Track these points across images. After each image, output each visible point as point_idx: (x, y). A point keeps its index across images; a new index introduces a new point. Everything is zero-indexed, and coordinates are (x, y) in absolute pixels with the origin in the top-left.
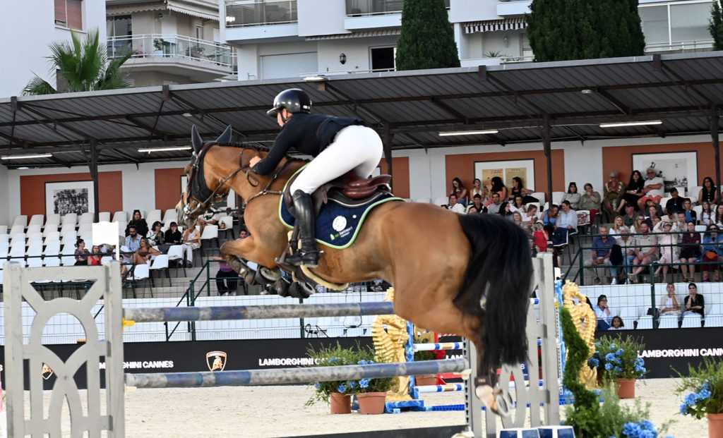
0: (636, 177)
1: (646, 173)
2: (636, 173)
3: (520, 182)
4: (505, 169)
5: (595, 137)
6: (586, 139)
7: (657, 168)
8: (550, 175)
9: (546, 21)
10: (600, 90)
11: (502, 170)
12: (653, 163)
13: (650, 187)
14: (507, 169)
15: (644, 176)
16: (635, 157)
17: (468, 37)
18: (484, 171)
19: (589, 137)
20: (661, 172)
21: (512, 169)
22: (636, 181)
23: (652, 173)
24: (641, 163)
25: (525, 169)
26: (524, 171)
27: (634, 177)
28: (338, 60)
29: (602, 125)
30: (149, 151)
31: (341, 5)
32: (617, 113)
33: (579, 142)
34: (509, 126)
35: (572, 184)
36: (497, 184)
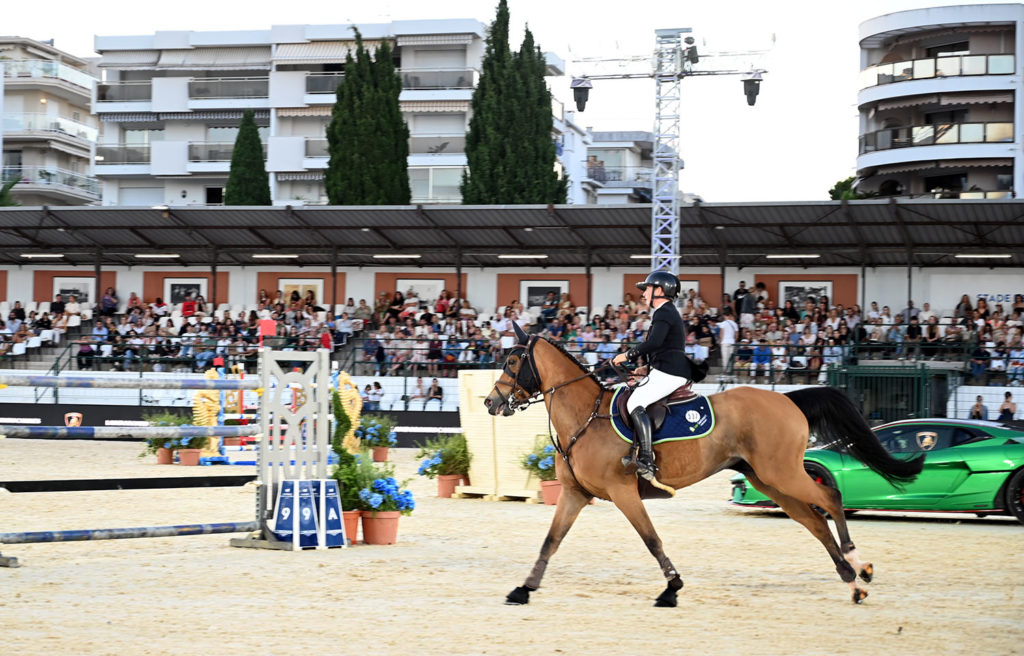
1: (406, 294)
2: (399, 294)
3: (312, 295)
4: (301, 285)
5: (370, 265)
6: (363, 266)
7: (415, 291)
8: (335, 293)
9: (339, 174)
10: (376, 229)
13: (409, 305)
16: (398, 281)
17: (280, 183)
18: (286, 286)
19: (365, 264)
22: (398, 299)
24: (403, 286)
25: (317, 285)
26: (315, 286)
27: (398, 296)
28: (180, 195)
29: (376, 256)
30: (30, 256)
31: (185, 153)
32: (387, 247)
33: (357, 267)
34: (305, 252)
35: (351, 299)
36: (295, 296)
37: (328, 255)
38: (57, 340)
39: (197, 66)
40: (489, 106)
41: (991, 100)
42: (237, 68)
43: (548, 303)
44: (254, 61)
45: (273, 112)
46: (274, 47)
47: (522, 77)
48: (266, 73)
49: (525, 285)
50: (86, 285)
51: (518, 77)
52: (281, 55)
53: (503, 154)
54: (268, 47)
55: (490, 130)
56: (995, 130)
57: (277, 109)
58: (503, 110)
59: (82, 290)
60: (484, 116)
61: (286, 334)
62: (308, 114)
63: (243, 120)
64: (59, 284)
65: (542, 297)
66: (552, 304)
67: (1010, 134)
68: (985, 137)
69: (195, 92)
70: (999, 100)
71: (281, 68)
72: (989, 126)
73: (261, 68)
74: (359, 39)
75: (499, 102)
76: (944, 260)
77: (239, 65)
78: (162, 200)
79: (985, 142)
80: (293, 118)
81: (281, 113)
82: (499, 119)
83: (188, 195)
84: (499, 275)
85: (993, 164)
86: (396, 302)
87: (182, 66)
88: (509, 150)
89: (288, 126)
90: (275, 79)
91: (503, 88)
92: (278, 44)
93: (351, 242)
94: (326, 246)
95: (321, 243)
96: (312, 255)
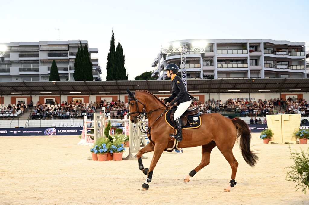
3: (81, 101)
4: (78, 99)
16: (101, 98)
18: (75, 99)
20: (106, 100)
23: (105, 101)
26: (82, 99)
28: (16, 79)
29: (100, 92)
30: (13, 93)
31: (18, 70)
32: (103, 90)
33: (92, 95)
34: (83, 91)
35: (91, 102)
36: (77, 102)
37: (88, 92)
38: (22, 113)
39: (21, 50)
40: (113, 59)
41: (194, 59)
42: (31, 51)
44: (35, 49)
45: (40, 61)
46: (40, 46)
47: (120, 53)
48: (38, 52)
50: (24, 100)
51: (119, 53)
52: (42, 48)
53: (116, 69)
54: (38, 46)
55: (113, 64)
56: (197, 65)
57: (41, 60)
58: (116, 60)
59: (23, 101)
60: (111, 61)
61: (82, 110)
62: (48, 61)
63: (53, 62)
64: (17, 100)
67: (200, 66)
68: (195, 67)
69: (21, 56)
70: (197, 59)
71: (41, 51)
72: (196, 64)
73: (37, 51)
74: (81, 44)
75: (115, 58)
76: (225, 91)
77: (31, 50)
78: (12, 81)
79: (195, 68)
80: (44, 62)
81: (41, 61)
82: (115, 62)
83: (18, 79)
85: (196, 72)
86: (101, 102)
87: (17, 50)
88: (118, 69)
89: (43, 64)
90: (40, 53)
91: (116, 55)
92: (41, 45)
93: (94, 89)
94: (88, 90)
95: (86, 89)
96: (84, 92)
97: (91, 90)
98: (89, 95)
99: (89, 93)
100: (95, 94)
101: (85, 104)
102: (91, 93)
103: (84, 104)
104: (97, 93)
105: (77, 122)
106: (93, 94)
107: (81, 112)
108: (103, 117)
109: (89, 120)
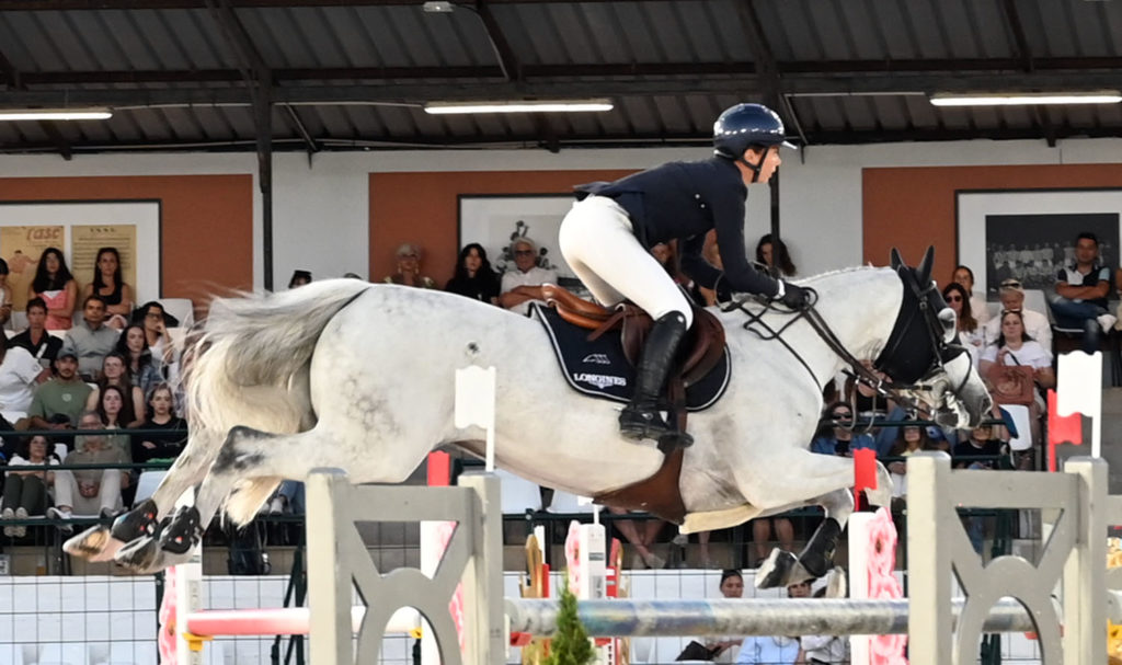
0: (472, 263)
1: (500, 252)
2: (474, 252)
4: (72, 226)
5: (349, 143)
6: (320, 147)
7: (534, 239)
10: (480, 3)
11: (60, 229)
12: (520, 224)
14: (75, 228)
15: (495, 260)
16: (466, 204)
19: (327, 142)
20: (544, 251)
21: (92, 229)
22: (472, 274)
23: (527, 254)
24: (487, 224)
25: (134, 226)
27: (469, 260)
32: (493, 71)
33: (299, 157)
34: (147, 98)
36: (51, 273)
37: (236, 110)
43: (1075, 278)
49: (975, 211)
65: (1047, 253)
66: (1091, 280)
84: (869, 175)
93: (330, 59)
94: (232, 75)
95: (205, 62)
96: (171, 107)
97: (284, 76)
98: (245, 163)
99: (244, 124)
100: (353, 138)
101: (177, 307)
102: (278, 124)
103: (172, 306)
104: (397, 125)
105: (50, 627)
106: (314, 140)
107: (118, 446)
108: (475, 552)
109: (246, 584)
